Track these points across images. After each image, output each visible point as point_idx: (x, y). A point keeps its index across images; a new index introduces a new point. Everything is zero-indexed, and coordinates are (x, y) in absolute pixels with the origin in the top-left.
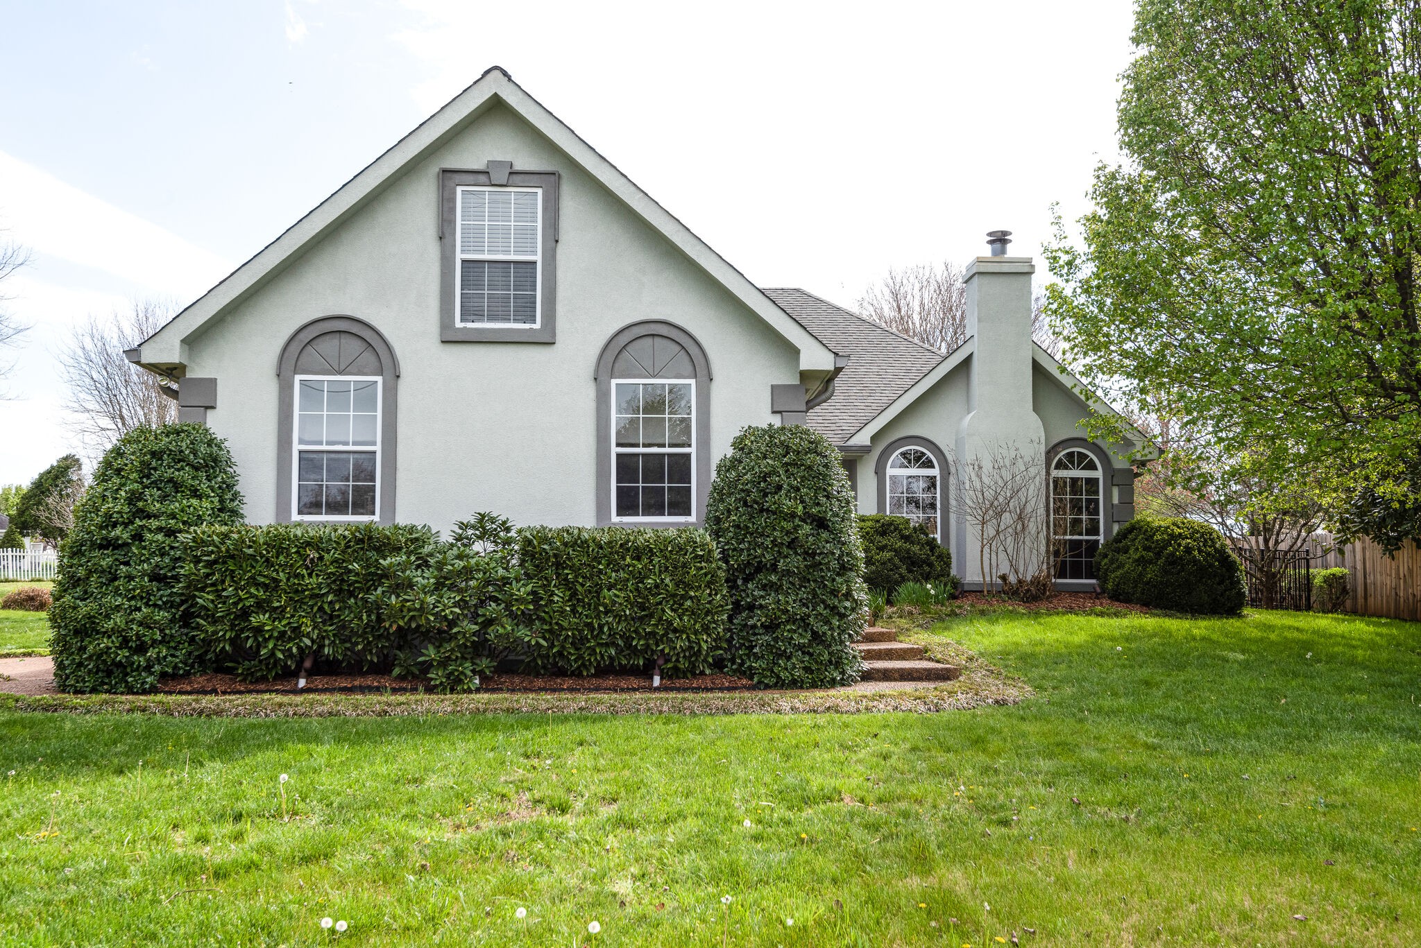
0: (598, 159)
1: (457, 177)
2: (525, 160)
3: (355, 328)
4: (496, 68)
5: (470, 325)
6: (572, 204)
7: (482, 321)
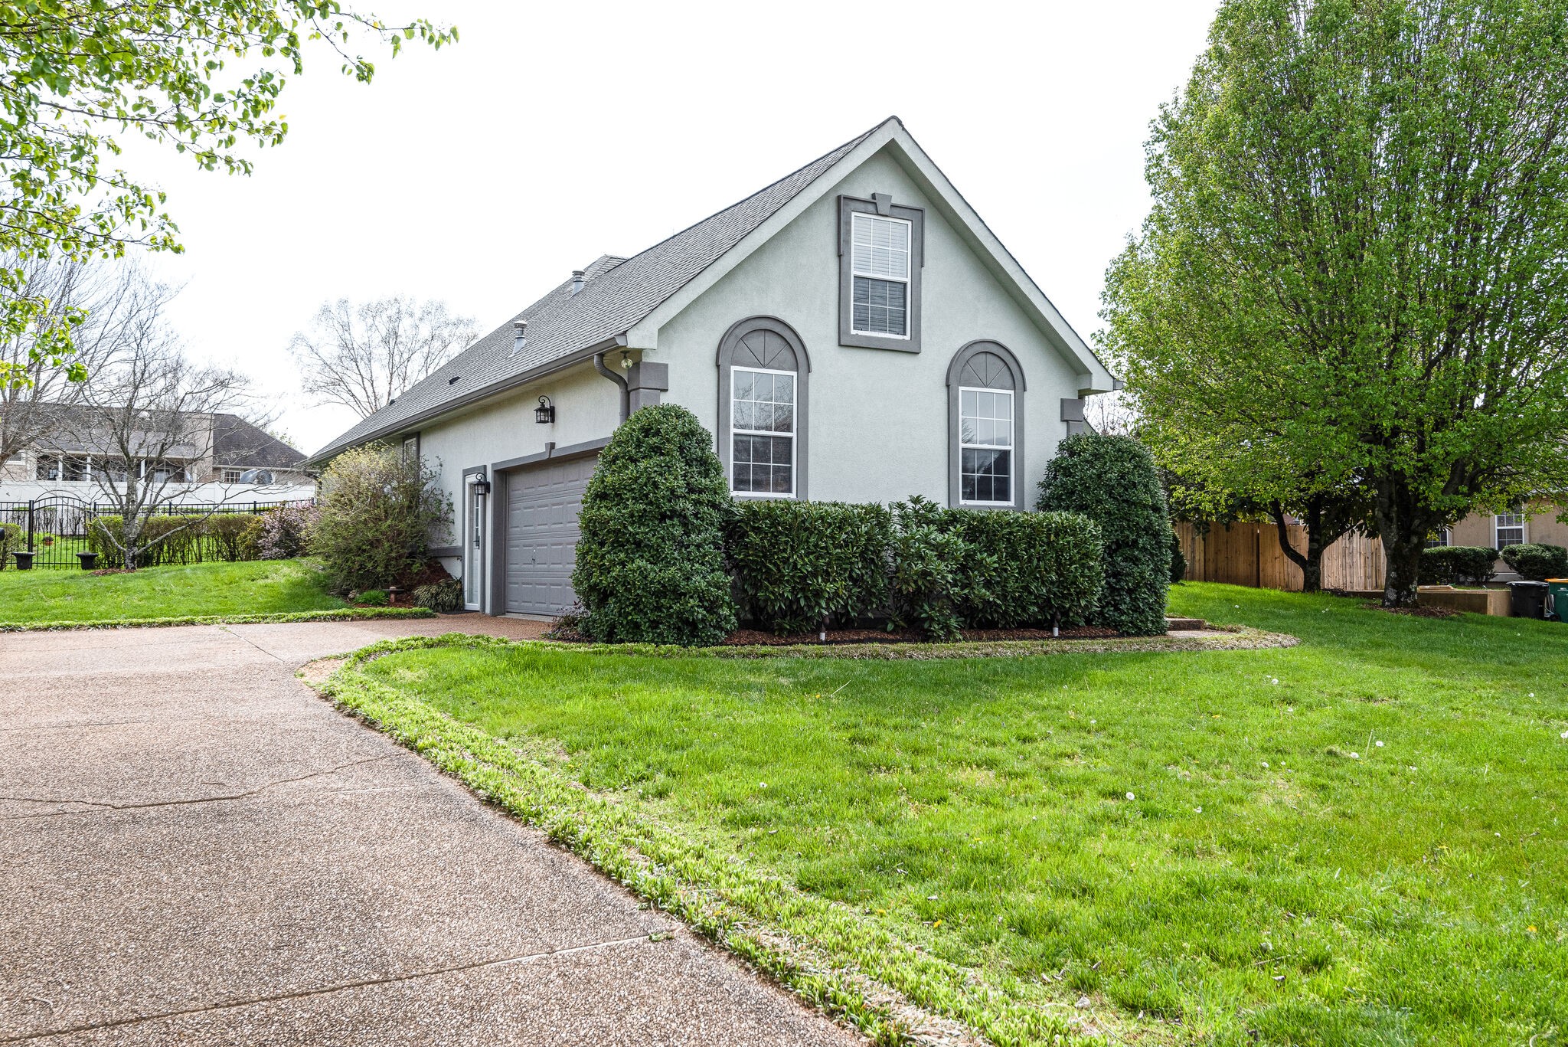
0: (964, 204)
1: (853, 205)
2: (900, 196)
3: (778, 329)
4: (894, 117)
5: (861, 333)
6: (935, 239)
7: (867, 330)
